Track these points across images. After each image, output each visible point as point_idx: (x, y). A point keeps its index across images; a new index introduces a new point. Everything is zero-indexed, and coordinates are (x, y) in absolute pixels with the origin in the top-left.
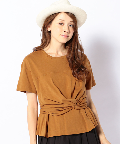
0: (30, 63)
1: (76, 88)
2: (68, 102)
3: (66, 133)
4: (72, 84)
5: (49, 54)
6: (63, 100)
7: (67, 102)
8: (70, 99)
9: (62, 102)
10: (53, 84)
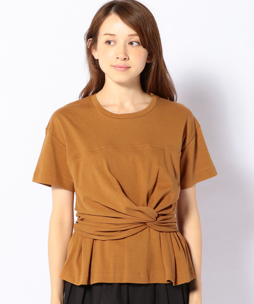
0: (63, 124)
1: (158, 184)
2: (138, 212)
3: (126, 278)
4: (150, 176)
5: (105, 106)
6: (127, 209)
7: (136, 212)
8: (143, 206)
9: (124, 211)
10: (107, 171)
